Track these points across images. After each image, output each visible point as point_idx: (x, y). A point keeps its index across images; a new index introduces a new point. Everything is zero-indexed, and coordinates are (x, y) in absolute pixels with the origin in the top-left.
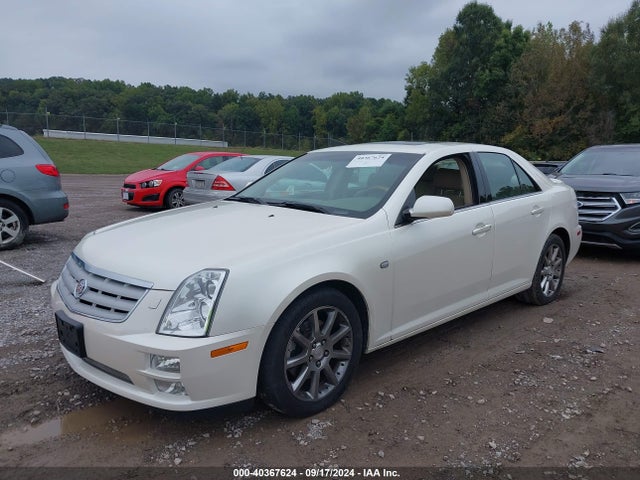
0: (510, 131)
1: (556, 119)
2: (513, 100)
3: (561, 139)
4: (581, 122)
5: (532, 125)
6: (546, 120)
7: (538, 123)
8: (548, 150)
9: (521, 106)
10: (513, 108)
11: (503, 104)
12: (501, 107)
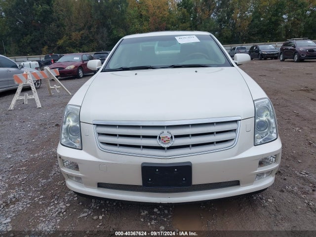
0: (60, 39)
1: (81, 32)
2: (58, 22)
3: (86, 42)
4: (93, 33)
5: (70, 35)
6: (77, 32)
7: (73, 34)
8: (81, 48)
9: (62, 25)
10: (58, 26)
11: (53, 24)
12: (53, 25)
